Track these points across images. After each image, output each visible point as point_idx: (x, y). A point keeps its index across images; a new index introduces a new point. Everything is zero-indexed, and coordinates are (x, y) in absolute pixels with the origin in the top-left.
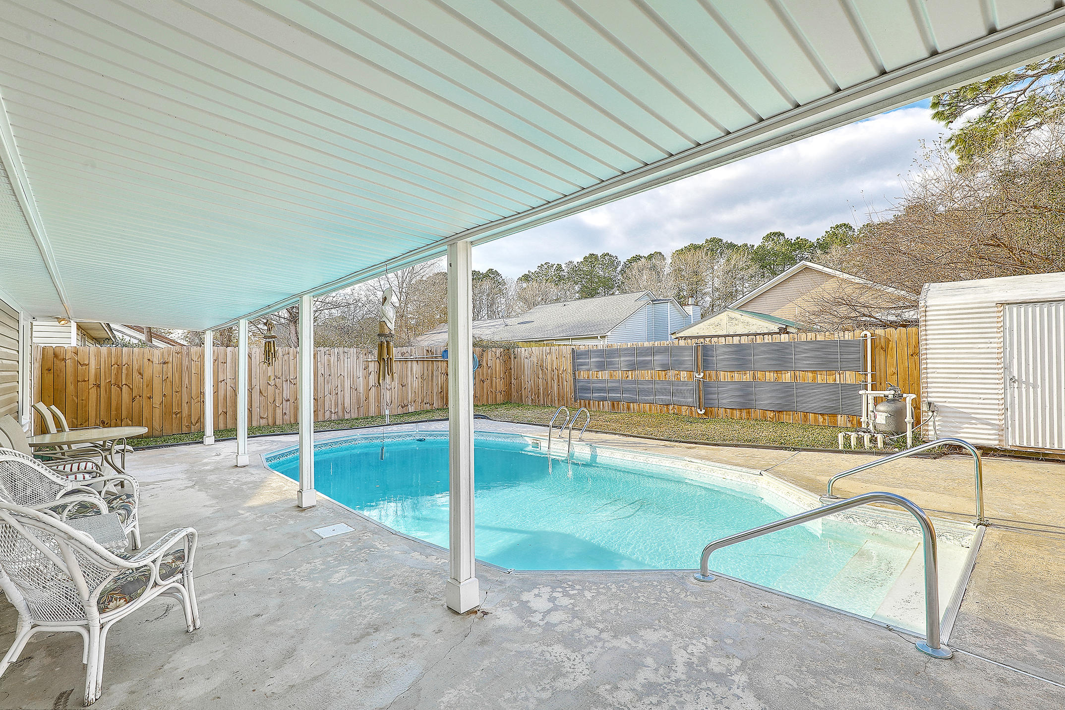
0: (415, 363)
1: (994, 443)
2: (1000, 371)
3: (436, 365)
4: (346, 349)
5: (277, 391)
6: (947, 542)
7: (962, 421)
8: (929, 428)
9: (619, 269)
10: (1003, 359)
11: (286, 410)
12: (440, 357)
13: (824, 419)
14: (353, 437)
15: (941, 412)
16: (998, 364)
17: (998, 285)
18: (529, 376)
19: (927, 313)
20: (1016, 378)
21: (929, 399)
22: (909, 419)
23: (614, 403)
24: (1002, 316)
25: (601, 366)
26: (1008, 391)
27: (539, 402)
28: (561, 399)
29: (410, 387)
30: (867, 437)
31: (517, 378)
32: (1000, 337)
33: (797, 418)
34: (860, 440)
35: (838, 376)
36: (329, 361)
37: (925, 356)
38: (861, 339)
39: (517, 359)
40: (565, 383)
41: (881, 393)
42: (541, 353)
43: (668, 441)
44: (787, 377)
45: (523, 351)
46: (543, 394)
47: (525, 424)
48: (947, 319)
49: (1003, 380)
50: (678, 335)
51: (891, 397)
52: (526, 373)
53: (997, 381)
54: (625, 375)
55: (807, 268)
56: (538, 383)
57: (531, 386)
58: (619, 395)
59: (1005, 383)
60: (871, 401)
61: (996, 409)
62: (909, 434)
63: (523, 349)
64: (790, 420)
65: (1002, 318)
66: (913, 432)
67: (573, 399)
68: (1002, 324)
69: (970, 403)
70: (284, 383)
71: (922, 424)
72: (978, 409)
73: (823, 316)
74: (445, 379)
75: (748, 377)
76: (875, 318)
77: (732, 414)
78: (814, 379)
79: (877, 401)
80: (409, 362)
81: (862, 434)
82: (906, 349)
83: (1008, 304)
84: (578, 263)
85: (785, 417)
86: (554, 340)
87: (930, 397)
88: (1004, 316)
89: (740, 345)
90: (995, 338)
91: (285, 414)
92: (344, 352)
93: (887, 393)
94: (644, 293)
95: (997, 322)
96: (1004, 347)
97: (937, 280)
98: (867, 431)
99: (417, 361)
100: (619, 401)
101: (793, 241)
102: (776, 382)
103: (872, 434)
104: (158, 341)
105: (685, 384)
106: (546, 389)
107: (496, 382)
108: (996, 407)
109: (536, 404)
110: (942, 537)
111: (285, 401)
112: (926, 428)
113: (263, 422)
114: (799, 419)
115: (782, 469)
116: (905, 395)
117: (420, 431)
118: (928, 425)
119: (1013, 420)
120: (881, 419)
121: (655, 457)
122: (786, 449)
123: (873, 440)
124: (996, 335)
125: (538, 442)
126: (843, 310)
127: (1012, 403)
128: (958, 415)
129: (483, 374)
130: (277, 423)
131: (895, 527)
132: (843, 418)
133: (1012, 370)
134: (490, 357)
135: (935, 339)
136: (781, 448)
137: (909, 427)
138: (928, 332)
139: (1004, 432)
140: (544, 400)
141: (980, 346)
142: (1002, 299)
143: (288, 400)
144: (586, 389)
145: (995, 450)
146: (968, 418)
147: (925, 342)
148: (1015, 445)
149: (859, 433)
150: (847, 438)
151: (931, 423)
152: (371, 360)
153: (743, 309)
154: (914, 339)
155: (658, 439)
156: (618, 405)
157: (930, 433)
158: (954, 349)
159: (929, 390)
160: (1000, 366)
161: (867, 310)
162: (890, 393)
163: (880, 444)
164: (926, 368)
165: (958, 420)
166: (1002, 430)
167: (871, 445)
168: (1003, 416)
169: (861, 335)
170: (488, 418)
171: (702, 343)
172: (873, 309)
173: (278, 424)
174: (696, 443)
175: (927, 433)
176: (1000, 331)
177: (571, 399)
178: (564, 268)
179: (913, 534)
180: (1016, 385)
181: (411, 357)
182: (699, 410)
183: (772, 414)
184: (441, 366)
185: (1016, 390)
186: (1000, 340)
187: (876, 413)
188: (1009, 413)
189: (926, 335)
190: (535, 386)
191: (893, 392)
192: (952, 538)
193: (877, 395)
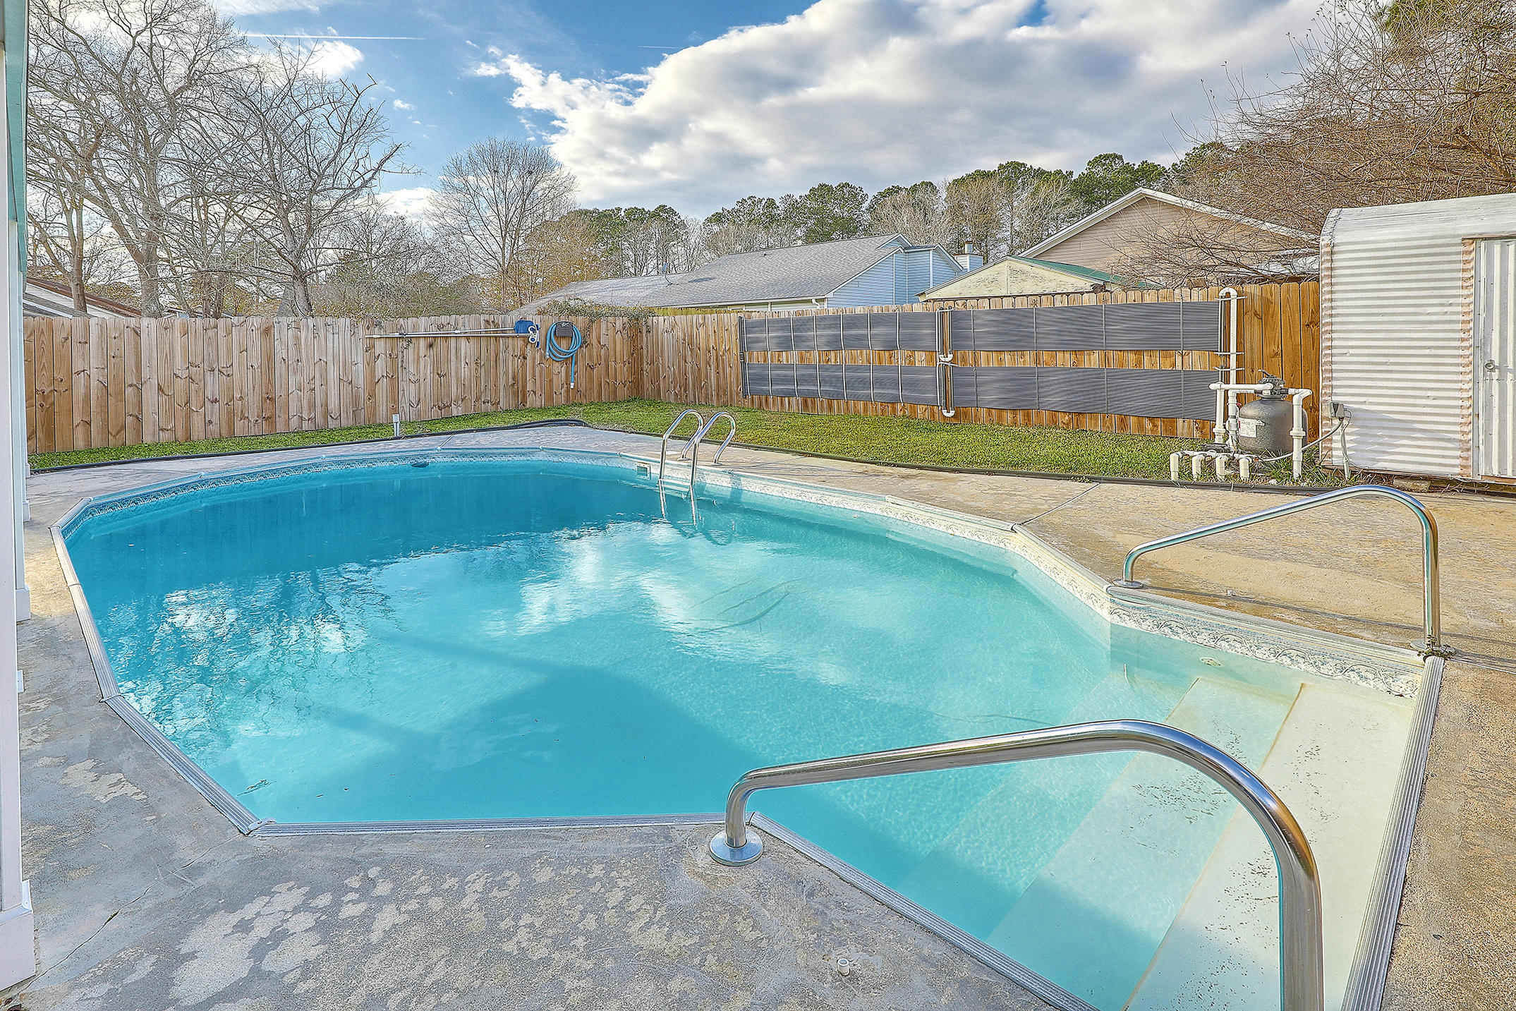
0: (463, 341)
1: (1453, 472)
2: (1467, 352)
3: (504, 344)
4: (329, 320)
5: (193, 386)
6: (1360, 683)
7: (1393, 434)
8: (1334, 445)
9: (866, 205)
10: (1471, 333)
11: (212, 416)
12: (511, 332)
13: (1155, 426)
14: (313, 461)
15: (1355, 419)
16: (1462, 340)
17: (1464, 209)
18: (671, 360)
19: (1335, 257)
20: (1497, 364)
21: (1335, 399)
22: (1297, 431)
23: (808, 401)
24: (1472, 259)
25: (785, 344)
26: (1481, 385)
27: (686, 398)
28: (721, 393)
29: (454, 379)
30: (1220, 461)
31: (652, 362)
32: (1468, 296)
33: (1108, 424)
34: (1209, 466)
35: (1179, 359)
36: (297, 338)
37: (1329, 328)
38: (1220, 300)
39: (651, 334)
40: (728, 369)
41: (1249, 388)
42: (689, 324)
43: (874, 463)
44: (1093, 360)
45: (661, 322)
46: (694, 386)
47: (643, 434)
48: (1370, 266)
49: (1471, 367)
50: (928, 297)
51: (1266, 393)
52: (666, 355)
53: (1461, 369)
54: (824, 358)
55: (1145, 200)
56: (686, 369)
57: (674, 374)
58: (814, 388)
59: (1474, 371)
60: (1232, 401)
61: (1458, 415)
62: (1297, 454)
63: (661, 319)
64: (1096, 425)
65: (1473, 264)
66: (1304, 452)
67: (741, 394)
68: (1473, 273)
69: (1409, 405)
70: (208, 375)
71: (1320, 438)
72: (1423, 414)
73: (1157, 264)
74: (520, 364)
75: (1027, 360)
76: (1245, 267)
77: (1000, 418)
78: (1139, 363)
79: (1241, 399)
80: (453, 340)
81: (1214, 454)
82: (1297, 316)
83: (1486, 239)
84: (801, 197)
85: (1087, 423)
86: (742, 304)
87: (1337, 395)
88: (1477, 259)
89: (1013, 311)
90: (1458, 296)
91: (210, 422)
92: (326, 325)
93: (1259, 387)
94: (890, 237)
95: (1464, 270)
96: (1476, 313)
97: (1354, 203)
98: (1222, 449)
99: (468, 338)
100: (814, 395)
101: (1136, 167)
102: (1075, 368)
103: (1231, 455)
104: (99, 309)
105: (921, 370)
106: (697, 379)
107: (616, 369)
108: (1458, 411)
109: (683, 401)
110: (1351, 673)
111: (209, 403)
112: (1329, 445)
113: (165, 437)
114: (1112, 426)
115: (1056, 520)
116: (1291, 391)
117: (443, 449)
118: (1331, 440)
119: (1488, 434)
120: (1249, 429)
121: (836, 494)
122: (1075, 478)
123: (1232, 464)
124: (1461, 292)
125: (646, 466)
126: (1192, 256)
127: (1488, 405)
128: (1386, 424)
129: (591, 357)
130: (195, 436)
131: (1254, 648)
132: (1186, 423)
133: (1489, 350)
134: (603, 331)
135: (1347, 299)
136: (1068, 478)
137: (1297, 444)
138: (1336, 288)
139: (1470, 453)
140: (694, 395)
141: (1430, 310)
142: (1473, 231)
143: (216, 401)
144: (762, 379)
145: (1456, 482)
146: (1404, 428)
147: (1330, 304)
148: (1490, 474)
149: (1208, 453)
150: (1186, 462)
151: (1336, 437)
152: (379, 336)
153: (1043, 259)
154: (1311, 300)
155: (857, 461)
156: (813, 403)
157: (1335, 453)
158: (1383, 315)
159: (1334, 383)
160: (1466, 344)
161: (1231, 255)
162: (1266, 388)
163: (1244, 473)
164: (1331, 348)
165: (1388, 432)
166: (1468, 450)
167: (1229, 472)
168: (1470, 427)
169: (1220, 295)
170: (586, 425)
171: (950, 307)
172: (1243, 253)
173: (196, 438)
174: (921, 468)
175: (1330, 453)
176: (1468, 284)
177: (737, 394)
178: (778, 204)
179: (1290, 663)
180: (1495, 375)
181: (456, 332)
182: (945, 412)
183: (1067, 418)
184: (514, 345)
185: (1495, 383)
186: (1468, 301)
187: (1240, 419)
188: (1481, 422)
189: (1332, 292)
190: (680, 372)
191: (1270, 386)
192: (1370, 676)
193: (1242, 391)
